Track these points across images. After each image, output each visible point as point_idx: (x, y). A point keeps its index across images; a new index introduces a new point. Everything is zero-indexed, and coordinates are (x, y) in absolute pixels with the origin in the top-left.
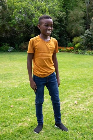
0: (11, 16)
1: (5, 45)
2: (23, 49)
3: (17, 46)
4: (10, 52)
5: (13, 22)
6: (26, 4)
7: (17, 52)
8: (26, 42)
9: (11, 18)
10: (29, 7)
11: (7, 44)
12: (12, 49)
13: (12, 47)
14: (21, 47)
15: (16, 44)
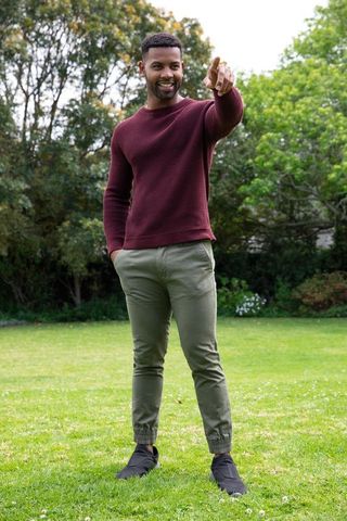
0: (250, 161)
1: (229, 286)
2: (307, 305)
3: (283, 289)
4: (245, 316)
5: (259, 185)
6: (310, 108)
7: (278, 317)
8: (330, 271)
9: (251, 168)
10: (323, 116)
11: (235, 282)
12: (255, 302)
13: (256, 297)
14: (298, 296)
15: (281, 283)
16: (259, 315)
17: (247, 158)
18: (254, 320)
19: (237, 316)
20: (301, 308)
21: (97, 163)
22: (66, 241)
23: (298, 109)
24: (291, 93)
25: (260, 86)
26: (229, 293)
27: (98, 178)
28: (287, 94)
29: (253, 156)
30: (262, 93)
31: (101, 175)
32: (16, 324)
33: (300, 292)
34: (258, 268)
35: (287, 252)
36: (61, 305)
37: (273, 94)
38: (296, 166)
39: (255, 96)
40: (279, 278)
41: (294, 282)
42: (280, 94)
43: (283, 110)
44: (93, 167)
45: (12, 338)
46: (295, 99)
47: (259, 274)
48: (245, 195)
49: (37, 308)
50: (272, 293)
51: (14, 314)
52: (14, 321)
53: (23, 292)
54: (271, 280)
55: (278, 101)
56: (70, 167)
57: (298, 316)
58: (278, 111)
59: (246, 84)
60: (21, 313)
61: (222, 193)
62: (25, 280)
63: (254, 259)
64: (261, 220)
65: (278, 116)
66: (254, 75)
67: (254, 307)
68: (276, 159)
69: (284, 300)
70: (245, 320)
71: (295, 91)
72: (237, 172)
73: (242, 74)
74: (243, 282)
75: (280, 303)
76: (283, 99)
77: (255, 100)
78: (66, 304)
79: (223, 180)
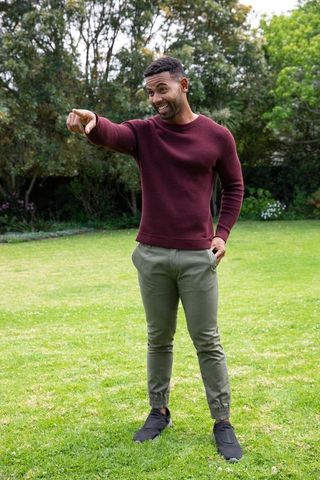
0: (272, 91)
1: (255, 195)
2: (319, 209)
3: (299, 197)
4: (268, 219)
5: (279, 111)
7: (296, 219)
9: (272, 98)
11: (260, 192)
12: (277, 208)
13: (277, 204)
14: (312, 201)
15: (298, 191)
16: (280, 218)
17: (269, 89)
18: (276, 223)
19: (262, 219)
20: (314, 212)
21: (145, 100)
22: (123, 164)
23: (313, 45)
24: (306, 31)
25: (279, 26)
26: (256, 201)
27: (146, 113)
28: (303, 32)
29: (274, 87)
30: (281, 31)
31: (148, 110)
32: (86, 232)
33: (314, 198)
34: (279, 179)
35: (304, 165)
36: (121, 215)
37: (291, 32)
38: (310, 95)
39: (276, 35)
40: (297, 187)
41: (310, 190)
42: (297, 32)
43: (299, 47)
44: (141, 104)
45: (82, 246)
46: (309, 37)
47: (281, 184)
48: (268, 120)
49: (102, 218)
50: (291, 199)
51: (84, 222)
52: (85, 229)
53: (91, 204)
54: (291, 188)
55: (296, 38)
56: (123, 105)
57: (313, 218)
58: (295, 48)
59: (268, 24)
60: (90, 222)
61: (248, 120)
62: (92, 196)
63: (276, 171)
64: (282, 138)
65: (295, 52)
66: (275, 16)
67: (276, 212)
68: (293, 90)
69: (301, 205)
70: (268, 223)
71: (309, 29)
72: (261, 101)
73: (265, 16)
74: (267, 192)
75: (297, 208)
76: (299, 37)
77: (276, 38)
78: (124, 214)
79: (249, 108)
